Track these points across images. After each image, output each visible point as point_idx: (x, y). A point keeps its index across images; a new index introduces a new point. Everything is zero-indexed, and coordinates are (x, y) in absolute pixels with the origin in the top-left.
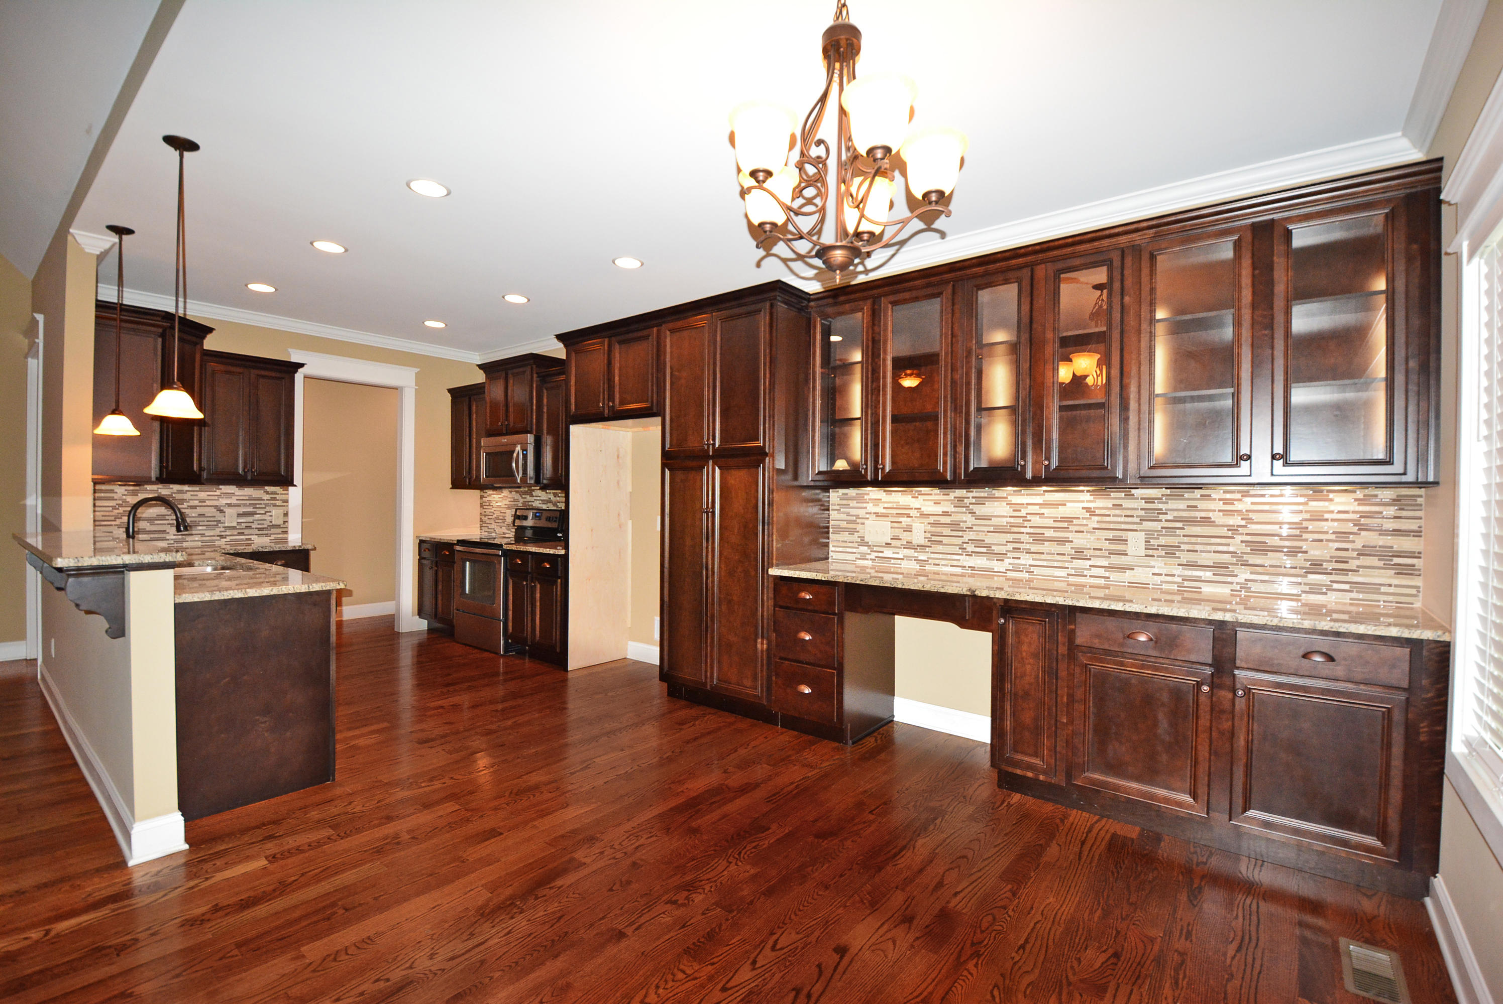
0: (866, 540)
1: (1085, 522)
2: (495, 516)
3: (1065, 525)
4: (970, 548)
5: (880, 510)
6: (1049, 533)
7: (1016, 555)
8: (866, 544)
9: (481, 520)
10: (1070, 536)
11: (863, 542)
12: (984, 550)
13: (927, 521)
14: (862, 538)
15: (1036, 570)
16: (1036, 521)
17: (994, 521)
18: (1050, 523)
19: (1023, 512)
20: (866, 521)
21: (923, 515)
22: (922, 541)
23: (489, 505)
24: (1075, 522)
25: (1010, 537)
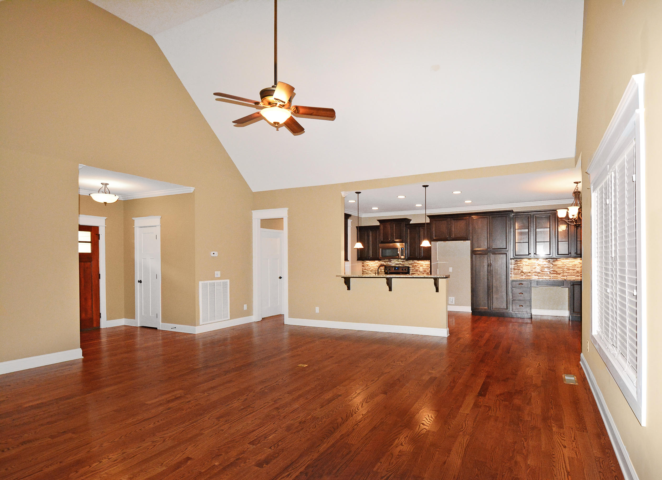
0: (523, 271)
1: (579, 265)
2: (371, 269)
3: (574, 266)
4: (552, 272)
5: (527, 264)
6: (571, 268)
7: (563, 273)
8: (523, 272)
9: (363, 271)
10: (576, 268)
11: (522, 272)
12: (555, 272)
13: (540, 266)
14: (522, 271)
15: (568, 276)
16: (568, 265)
17: (558, 266)
18: (571, 266)
19: (565, 264)
20: (523, 267)
21: (539, 265)
22: (539, 271)
23: (368, 266)
24: (577, 265)
25: (562, 269)
